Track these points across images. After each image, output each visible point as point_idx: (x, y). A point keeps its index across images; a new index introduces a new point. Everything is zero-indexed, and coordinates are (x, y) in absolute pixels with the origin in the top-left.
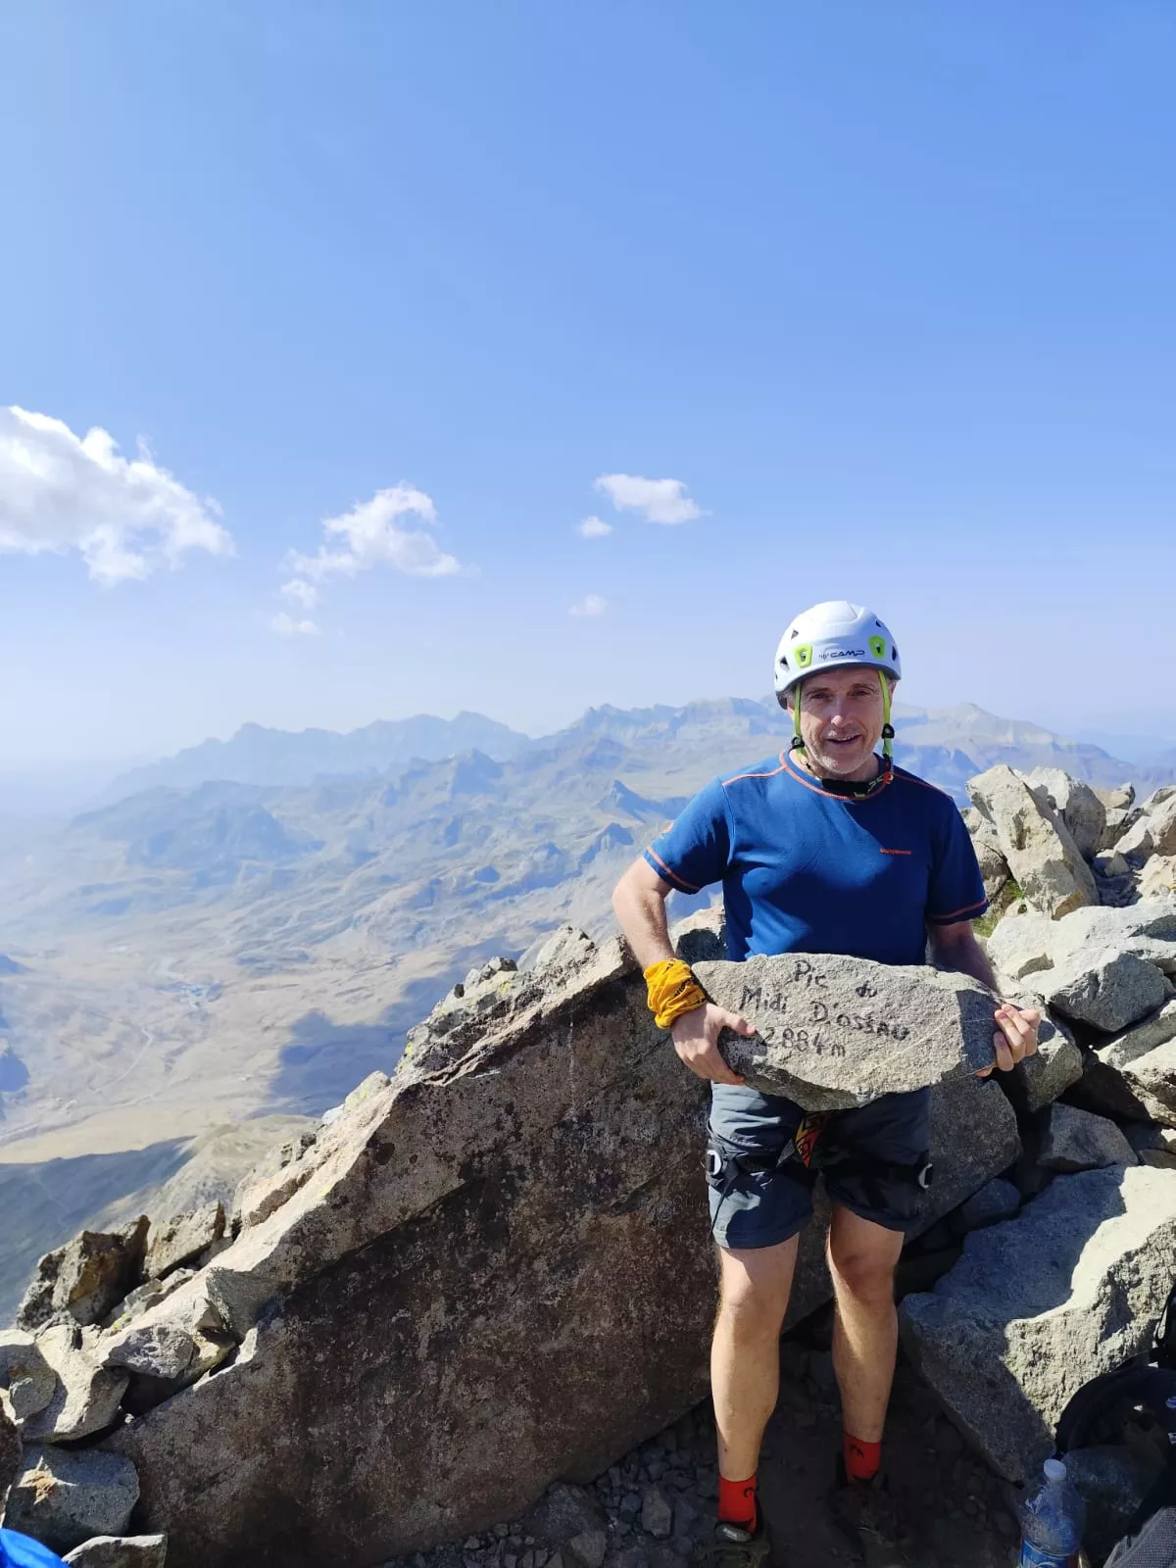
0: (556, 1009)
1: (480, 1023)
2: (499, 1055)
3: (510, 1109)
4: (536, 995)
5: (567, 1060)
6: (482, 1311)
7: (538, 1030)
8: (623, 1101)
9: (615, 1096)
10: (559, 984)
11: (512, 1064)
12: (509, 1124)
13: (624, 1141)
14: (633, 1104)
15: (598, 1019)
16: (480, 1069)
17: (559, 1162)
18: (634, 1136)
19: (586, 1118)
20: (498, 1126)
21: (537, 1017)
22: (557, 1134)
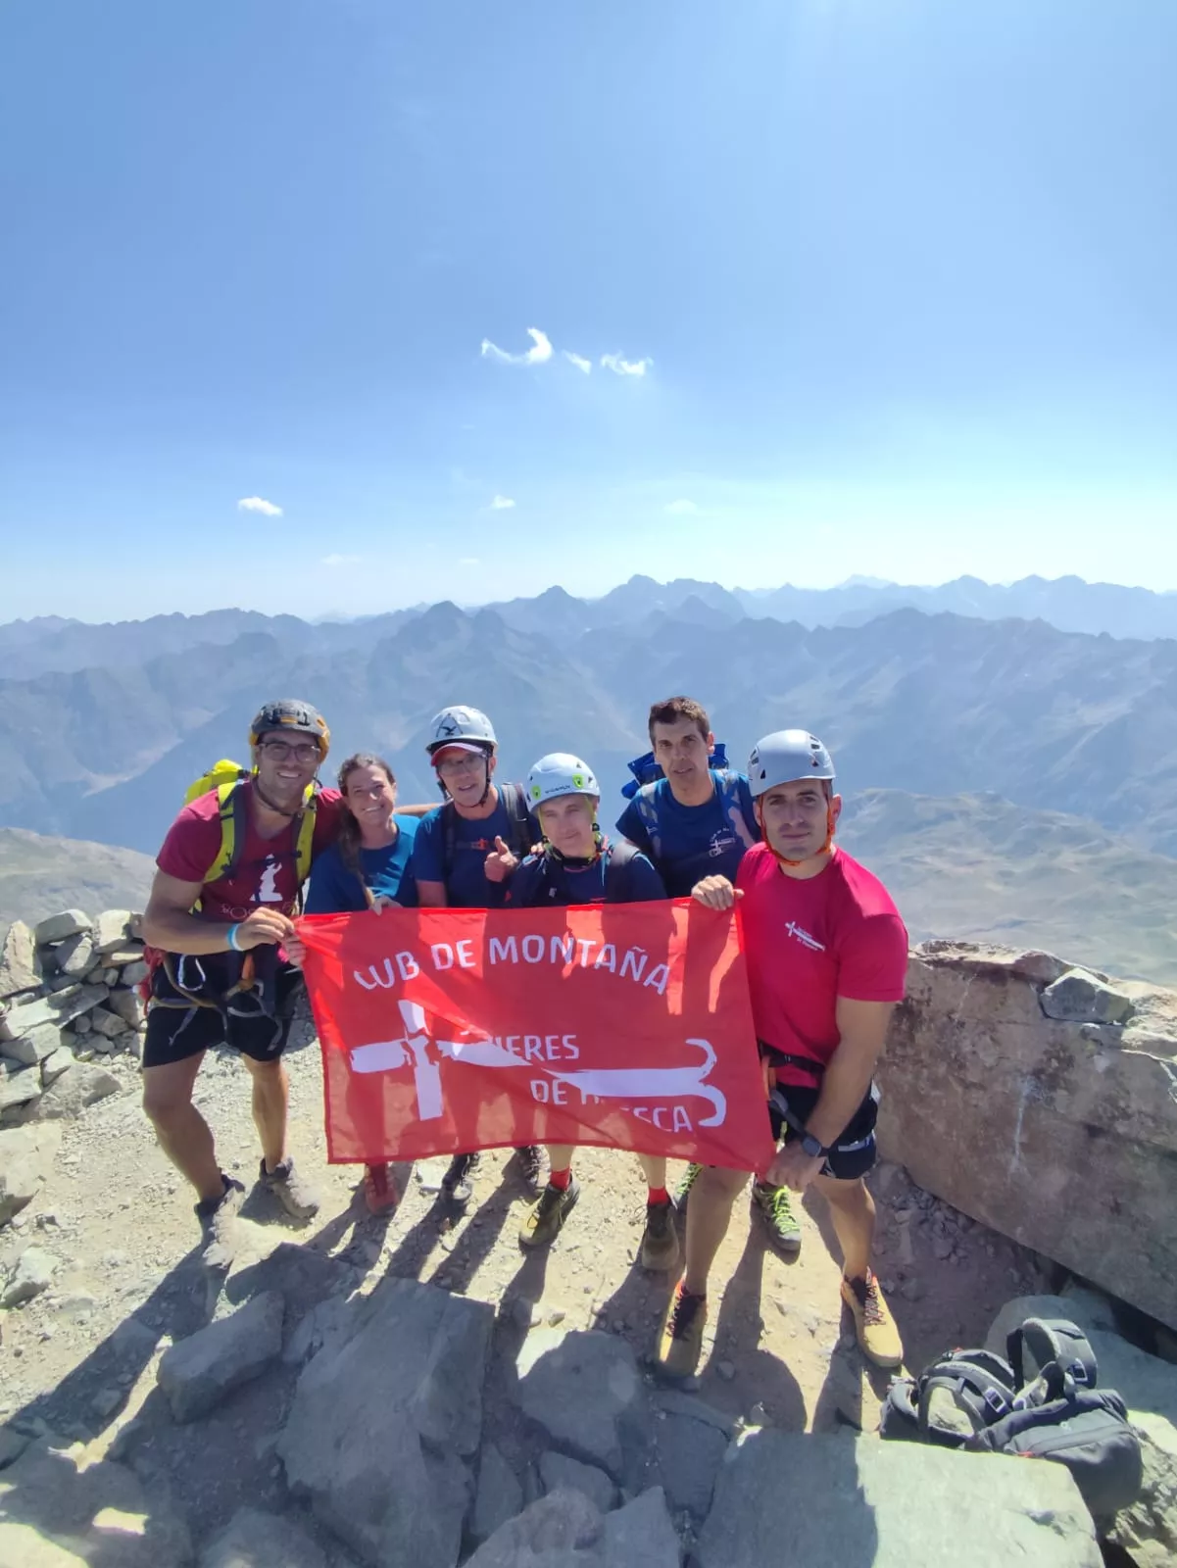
0: (972, 962)
1: (950, 945)
2: (939, 963)
3: (930, 989)
4: (975, 949)
5: (963, 991)
6: (897, 1065)
7: (956, 965)
8: (984, 1033)
9: (981, 1028)
10: (989, 953)
11: (940, 970)
12: (926, 996)
13: (974, 1053)
14: (987, 1039)
15: (987, 982)
16: (928, 962)
17: (941, 1031)
18: (981, 1055)
19: (962, 1024)
20: (922, 992)
21: (962, 958)
22: (945, 1019)
